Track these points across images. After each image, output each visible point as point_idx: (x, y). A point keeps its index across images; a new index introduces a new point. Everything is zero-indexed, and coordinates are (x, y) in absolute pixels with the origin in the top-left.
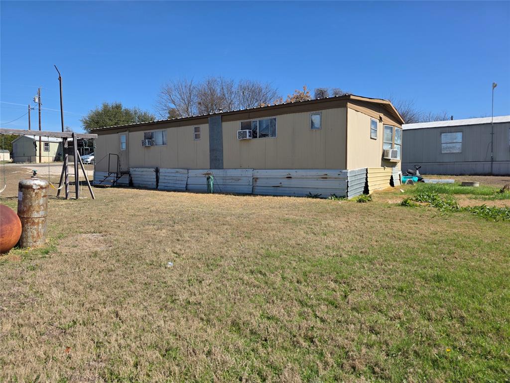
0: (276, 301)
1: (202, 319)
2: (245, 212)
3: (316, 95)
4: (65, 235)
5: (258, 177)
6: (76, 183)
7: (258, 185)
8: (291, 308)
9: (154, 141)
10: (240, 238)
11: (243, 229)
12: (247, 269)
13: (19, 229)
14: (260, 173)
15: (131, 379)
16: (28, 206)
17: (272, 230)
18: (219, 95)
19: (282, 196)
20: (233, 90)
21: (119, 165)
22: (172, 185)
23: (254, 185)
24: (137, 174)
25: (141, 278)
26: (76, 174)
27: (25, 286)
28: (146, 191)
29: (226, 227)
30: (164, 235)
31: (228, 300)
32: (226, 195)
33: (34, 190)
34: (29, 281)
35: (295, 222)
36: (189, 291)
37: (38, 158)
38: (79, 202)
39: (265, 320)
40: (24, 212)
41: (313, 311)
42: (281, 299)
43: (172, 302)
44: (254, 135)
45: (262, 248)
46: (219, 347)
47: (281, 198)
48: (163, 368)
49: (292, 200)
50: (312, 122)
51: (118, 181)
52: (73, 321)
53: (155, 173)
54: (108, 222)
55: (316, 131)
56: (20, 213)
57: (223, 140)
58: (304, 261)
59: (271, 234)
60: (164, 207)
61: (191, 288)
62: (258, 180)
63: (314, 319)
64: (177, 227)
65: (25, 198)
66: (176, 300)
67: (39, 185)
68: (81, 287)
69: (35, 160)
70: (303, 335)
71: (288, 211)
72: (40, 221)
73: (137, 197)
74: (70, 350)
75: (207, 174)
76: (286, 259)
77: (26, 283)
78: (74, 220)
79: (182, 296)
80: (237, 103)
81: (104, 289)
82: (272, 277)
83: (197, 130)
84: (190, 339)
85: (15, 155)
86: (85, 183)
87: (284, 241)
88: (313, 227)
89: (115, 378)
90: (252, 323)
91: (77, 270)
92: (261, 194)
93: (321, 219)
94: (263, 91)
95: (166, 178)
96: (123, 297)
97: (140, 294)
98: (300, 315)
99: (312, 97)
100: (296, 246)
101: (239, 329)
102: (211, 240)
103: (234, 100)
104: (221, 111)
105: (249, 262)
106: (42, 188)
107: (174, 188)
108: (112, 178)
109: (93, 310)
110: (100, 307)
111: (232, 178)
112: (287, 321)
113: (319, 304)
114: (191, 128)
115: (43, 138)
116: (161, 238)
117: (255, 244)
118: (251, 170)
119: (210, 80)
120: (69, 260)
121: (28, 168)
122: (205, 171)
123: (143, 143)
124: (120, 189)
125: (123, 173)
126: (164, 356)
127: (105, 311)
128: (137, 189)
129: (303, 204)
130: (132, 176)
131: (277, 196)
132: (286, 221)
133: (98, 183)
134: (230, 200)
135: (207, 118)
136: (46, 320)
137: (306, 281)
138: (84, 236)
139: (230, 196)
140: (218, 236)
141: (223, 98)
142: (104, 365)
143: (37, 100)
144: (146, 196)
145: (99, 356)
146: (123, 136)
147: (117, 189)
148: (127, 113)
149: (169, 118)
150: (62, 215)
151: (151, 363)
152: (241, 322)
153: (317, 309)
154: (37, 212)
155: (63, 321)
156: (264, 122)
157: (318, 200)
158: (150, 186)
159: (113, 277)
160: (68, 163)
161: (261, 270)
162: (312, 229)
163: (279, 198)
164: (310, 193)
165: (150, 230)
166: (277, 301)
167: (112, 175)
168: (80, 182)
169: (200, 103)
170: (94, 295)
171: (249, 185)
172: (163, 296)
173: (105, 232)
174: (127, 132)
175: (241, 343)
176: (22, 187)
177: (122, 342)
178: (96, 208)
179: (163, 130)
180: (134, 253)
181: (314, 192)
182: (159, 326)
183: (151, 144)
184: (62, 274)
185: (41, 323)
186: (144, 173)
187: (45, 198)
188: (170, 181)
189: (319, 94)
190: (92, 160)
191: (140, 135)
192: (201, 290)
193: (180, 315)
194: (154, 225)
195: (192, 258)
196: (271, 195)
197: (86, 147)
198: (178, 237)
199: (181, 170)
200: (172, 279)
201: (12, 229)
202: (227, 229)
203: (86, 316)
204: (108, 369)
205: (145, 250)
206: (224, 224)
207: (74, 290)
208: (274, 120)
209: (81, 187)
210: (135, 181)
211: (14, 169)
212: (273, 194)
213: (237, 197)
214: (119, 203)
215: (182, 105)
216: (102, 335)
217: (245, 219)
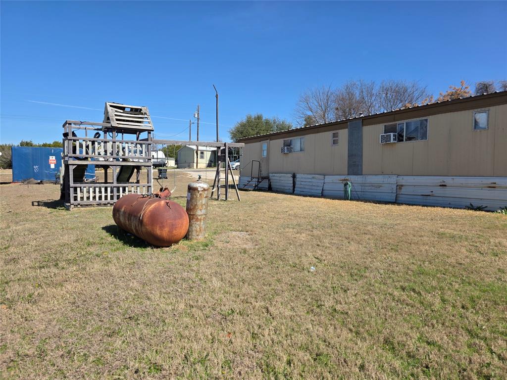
0: (436, 326)
1: (351, 330)
2: (388, 223)
3: (477, 90)
4: (219, 231)
5: (404, 184)
6: (226, 186)
7: (403, 193)
8: (456, 336)
9: (292, 148)
10: (385, 250)
11: (388, 240)
12: (396, 284)
13: (187, 224)
14: (405, 180)
15: (285, 376)
16: (194, 205)
17: (424, 244)
18: (358, 98)
19: (434, 206)
20: (374, 92)
21: (260, 171)
22: (308, 190)
23: (398, 193)
24: (276, 179)
25: (287, 279)
26: (227, 178)
27: (192, 273)
28: (284, 195)
29: (368, 236)
30: (303, 239)
31: (378, 315)
32: (365, 202)
33: (199, 191)
34: (195, 268)
35: (453, 237)
36: (334, 298)
37: (195, 165)
38: (229, 203)
39: (424, 345)
40: (191, 210)
41: (487, 345)
42: (443, 324)
43: (318, 307)
44: (400, 138)
45: (413, 263)
46: (373, 363)
47: (433, 209)
48: (316, 371)
49: (447, 211)
50: (476, 121)
51: (259, 186)
52: (231, 309)
53: (292, 179)
54: (252, 223)
55: (480, 131)
56: (188, 210)
57: (364, 145)
58: (470, 284)
59: (423, 248)
60: (301, 211)
61: (336, 296)
62: (403, 188)
63: (489, 354)
64: (315, 232)
65: (192, 198)
66: (321, 305)
67: (203, 188)
68: (235, 280)
69: (193, 166)
70: (475, 371)
71: (443, 224)
72: (202, 218)
73: (276, 201)
74: (231, 336)
75: (345, 180)
76: (445, 279)
77: (192, 270)
78: (225, 219)
79: (328, 303)
80: (377, 105)
81: (254, 284)
82: (429, 297)
83: (335, 135)
84: (340, 348)
85: (179, 162)
86: (233, 187)
87: (440, 258)
88: (478, 244)
89: (271, 370)
90: (409, 345)
91: (231, 264)
92: (408, 203)
93: (489, 236)
94: (409, 91)
95: (302, 183)
96: (272, 295)
97: (286, 294)
98: (469, 346)
99: (472, 92)
100: (457, 265)
101: (393, 348)
102: (353, 248)
103: (374, 103)
104: (362, 115)
105: (398, 277)
106: (204, 190)
107: (309, 194)
108: (254, 183)
109: (247, 302)
110: (253, 300)
111: (372, 185)
112: (452, 351)
113: (495, 338)
114: (329, 134)
115: (200, 148)
116: (302, 241)
117: (404, 257)
118: (395, 177)
119: (349, 83)
120: (224, 254)
121: (189, 172)
122: (343, 177)
123: (283, 150)
124: (261, 193)
125: (263, 178)
126: (315, 360)
127: (258, 305)
128: (275, 193)
129: (461, 217)
130: (271, 181)
131: (427, 206)
132: (441, 235)
133: (242, 187)
134: (371, 208)
135: (347, 123)
136: (210, 304)
137: (474, 308)
138: (234, 233)
139: (369, 204)
140: (360, 246)
141: (362, 101)
142: (260, 356)
143: (196, 116)
144: (284, 199)
145: (255, 346)
146: (265, 145)
147: (259, 192)
148: (267, 122)
149: (306, 125)
150: (215, 214)
151: (304, 365)
152: (395, 341)
153: (492, 343)
154: (201, 210)
155: (223, 308)
156: (413, 124)
157: (483, 213)
158: (287, 191)
159: (261, 274)
160: (221, 169)
161: (414, 288)
162: (477, 246)
163: (429, 208)
164: (471, 205)
165: (290, 233)
166: (438, 325)
167: (254, 180)
168: (229, 185)
169: (337, 109)
170: (246, 289)
171: (392, 193)
172: (309, 300)
173: (251, 231)
174: (268, 140)
175: (397, 364)
176: (191, 189)
177: (275, 337)
178: (242, 209)
179: (302, 137)
180: (278, 253)
181: (476, 204)
182: (307, 329)
183: (290, 151)
184: (219, 265)
185: (207, 307)
186: (282, 178)
187: (206, 199)
188: (306, 187)
189: (481, 89)
190: (237, 167)
191: (279, 143)
192: (346, 299)
193: (327, 322)
194: (293, 229)
195: (334, 265)
196: (420, 205)
197: (234, 154)
198: (317, 242)
199: (317, 176)
200: (316, 284)
201: (182, 224)
202: (369, 239)
203: (241, 307)
204: (265, 361)
205: (288, 252)
206: (365, 233)
207: (229, 281)
208: (425, 122)
209: (229, 190)
210: (273, 185)
211: (178, 174)
212: (422, 204)
213: (378, 205)
214: (260, 205)
215: (319, 111)
216: (256, 328)
217: (389, 230)
